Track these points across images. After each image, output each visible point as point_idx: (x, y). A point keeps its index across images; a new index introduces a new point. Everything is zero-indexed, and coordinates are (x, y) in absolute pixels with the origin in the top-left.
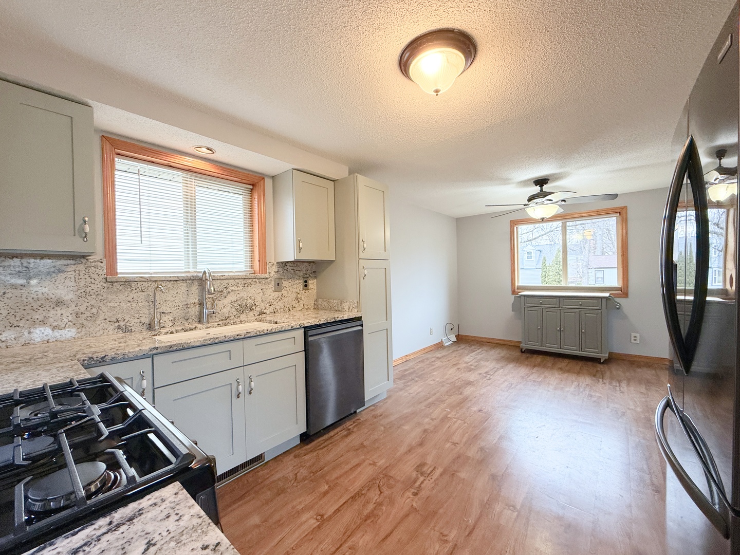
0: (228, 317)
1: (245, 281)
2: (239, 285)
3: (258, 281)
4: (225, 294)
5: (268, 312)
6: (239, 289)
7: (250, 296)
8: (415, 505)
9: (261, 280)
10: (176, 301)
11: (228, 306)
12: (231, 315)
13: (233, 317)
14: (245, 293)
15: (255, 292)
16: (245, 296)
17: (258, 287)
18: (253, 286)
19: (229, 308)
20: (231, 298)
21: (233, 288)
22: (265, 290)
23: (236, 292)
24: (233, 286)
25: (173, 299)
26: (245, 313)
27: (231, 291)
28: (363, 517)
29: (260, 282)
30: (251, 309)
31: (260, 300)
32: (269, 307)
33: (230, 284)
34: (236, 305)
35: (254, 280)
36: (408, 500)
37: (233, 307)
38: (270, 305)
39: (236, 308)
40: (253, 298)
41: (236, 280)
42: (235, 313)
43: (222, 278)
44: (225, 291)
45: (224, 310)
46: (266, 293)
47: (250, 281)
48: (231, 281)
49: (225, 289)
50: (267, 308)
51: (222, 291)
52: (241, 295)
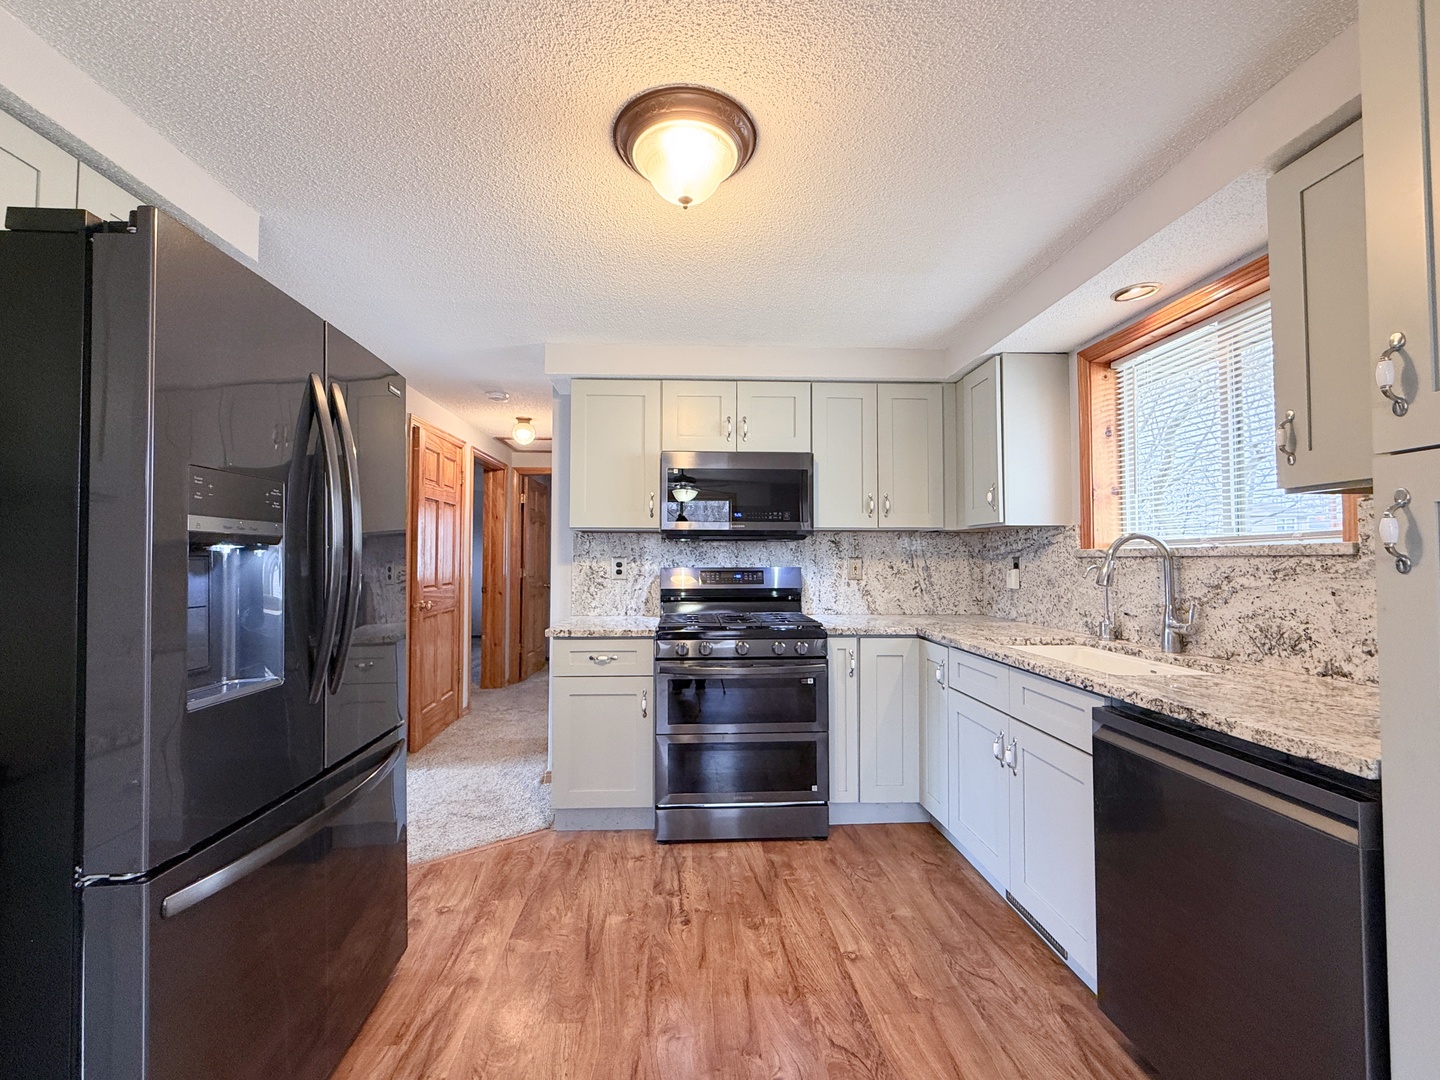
0: (1233, 655)
1: (1275, 565)
2: (1260, 573)
3: (1318, 565)
4: (1225, 595)
5: (1358, 674)
6: (1259, 584)
7: (1292, 607)
8: (758, 1060)
9: (1330, 562)
10: (1143, 597)
11: (1232, 626)
12: (1239, 649)
13: (1243, 658)
14: (1277, 598)
15: (1307, 598)
16: (1276, 607)
17: (1319, 586)
18: (1302, 578)
19: (1234, 632)
20: (1240, 606)
21: (1243, 581)
22: (1344, 595)
23: (1252, 592)
24: (1244, 575)
25: (1139, 592)
26: (1276, 656)
27: (1238, 587)
28: (806, 990)
29: (1326, 569)
30: (1294, 648)
31: (1329, 628)
32: (1364, 657)
33: (1237, 569)
34: (1251, 627)
35: (1306, 561)
36: (777, 1064)
37: (1244, 630)
38: (1370, 653)
39: (1251, 634)
40: (1303, 617)
41: (1252, 561)
42: (1250, 648)
43: (1211, 553)
44: (1224, 587)
45: (1224, 634)
46: (1352, 608)
47: (1292, 563)
48: (1241, 562)
49: (1225, 582)
50: (1356, 661)
51: (1218, 587)
52: (1266, 602)
